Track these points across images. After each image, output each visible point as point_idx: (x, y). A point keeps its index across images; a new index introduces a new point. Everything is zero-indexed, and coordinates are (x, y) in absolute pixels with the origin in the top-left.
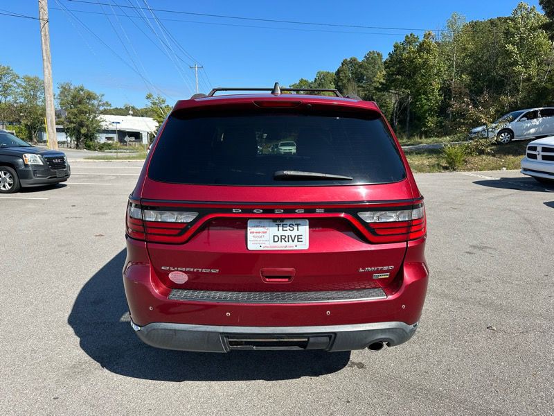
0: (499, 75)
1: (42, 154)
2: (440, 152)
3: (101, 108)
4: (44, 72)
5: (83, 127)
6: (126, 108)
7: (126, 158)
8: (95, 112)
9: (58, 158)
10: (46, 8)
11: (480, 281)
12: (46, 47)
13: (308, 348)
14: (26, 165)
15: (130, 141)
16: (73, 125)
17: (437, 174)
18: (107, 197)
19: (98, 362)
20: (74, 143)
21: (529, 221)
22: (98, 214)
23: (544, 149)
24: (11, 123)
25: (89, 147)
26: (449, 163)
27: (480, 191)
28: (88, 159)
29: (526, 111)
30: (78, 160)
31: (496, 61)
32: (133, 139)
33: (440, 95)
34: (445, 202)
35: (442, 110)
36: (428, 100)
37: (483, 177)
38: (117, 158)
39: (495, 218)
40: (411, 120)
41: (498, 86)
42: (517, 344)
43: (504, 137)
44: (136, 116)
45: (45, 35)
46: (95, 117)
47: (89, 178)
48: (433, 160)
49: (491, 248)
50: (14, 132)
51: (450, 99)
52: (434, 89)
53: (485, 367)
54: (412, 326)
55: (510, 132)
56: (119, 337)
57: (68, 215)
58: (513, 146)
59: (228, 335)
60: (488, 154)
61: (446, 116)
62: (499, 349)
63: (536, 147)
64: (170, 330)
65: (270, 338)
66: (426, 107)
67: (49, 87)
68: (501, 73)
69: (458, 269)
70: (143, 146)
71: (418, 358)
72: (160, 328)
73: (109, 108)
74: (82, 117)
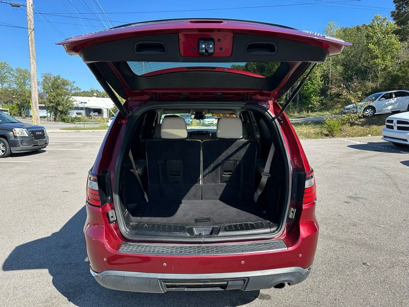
0: (363, 66)
1: (28, 128)
2: (322, 124)
3: (73, 92)
4: (30, 66)
5: (59, 105)
6: (92, 91)
7: (91, 129)
8: (68, 95)
9: (39, 131)
10: (32, 20)
11: (356, 225)
12: (32, 48)
13: (227, 289)
14: (15, 137)
15: (94, 115)
16: (52, 104)
17: (321, 139)
18: (76, 160)
19: (65, 296)
20: (52, 118)
21: (389, 176)
22: (69, 174)
23: (399, 122)
24: (6, 103)
25: (63, 120)
26: (329, 132)
27: (352, 153)
28: (63, 129)
29: (384, 93)
30: (55, 131)
31: (361, 56)
32: (96, 114)
33: (322, 81)
34: (327, 162)
35: (323, 92)
36: (312, 84)
37: (355, 142)
38: (85, 129)
39: (365, 174)
40: (300, 99)
41: (363, 74)
42: (387, 277)
43: (369, 112)
44: (99, 97)
45: (32, 40)
46: (69, 98)
47: (63, 145)
48: (318, 129)
49: (362, 198)
50: (8, 109)
51: (328, 84)
52: (317, 77)
53: (363, 297)
54: (307, 270)
55: (373, 108)
56: (82, 275)
57: (45, 175)
58: (376, 119)
59: (165, 281)
60: (358, 125)
61: (326, 96)
62: (373, 282)
63: (393, 121)
64: (121, 276)
65: (198, 282)
66: (311, 90)
67: (34, 77)
68: (365, 65)
69: (339, 215)
70: (104, 119)
71: (312, 290)
72: (112, 274)
73: (79, 91)
74: (59, 98)
